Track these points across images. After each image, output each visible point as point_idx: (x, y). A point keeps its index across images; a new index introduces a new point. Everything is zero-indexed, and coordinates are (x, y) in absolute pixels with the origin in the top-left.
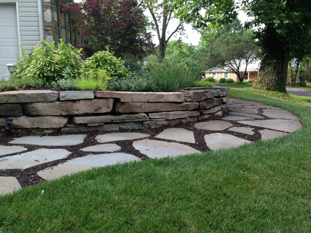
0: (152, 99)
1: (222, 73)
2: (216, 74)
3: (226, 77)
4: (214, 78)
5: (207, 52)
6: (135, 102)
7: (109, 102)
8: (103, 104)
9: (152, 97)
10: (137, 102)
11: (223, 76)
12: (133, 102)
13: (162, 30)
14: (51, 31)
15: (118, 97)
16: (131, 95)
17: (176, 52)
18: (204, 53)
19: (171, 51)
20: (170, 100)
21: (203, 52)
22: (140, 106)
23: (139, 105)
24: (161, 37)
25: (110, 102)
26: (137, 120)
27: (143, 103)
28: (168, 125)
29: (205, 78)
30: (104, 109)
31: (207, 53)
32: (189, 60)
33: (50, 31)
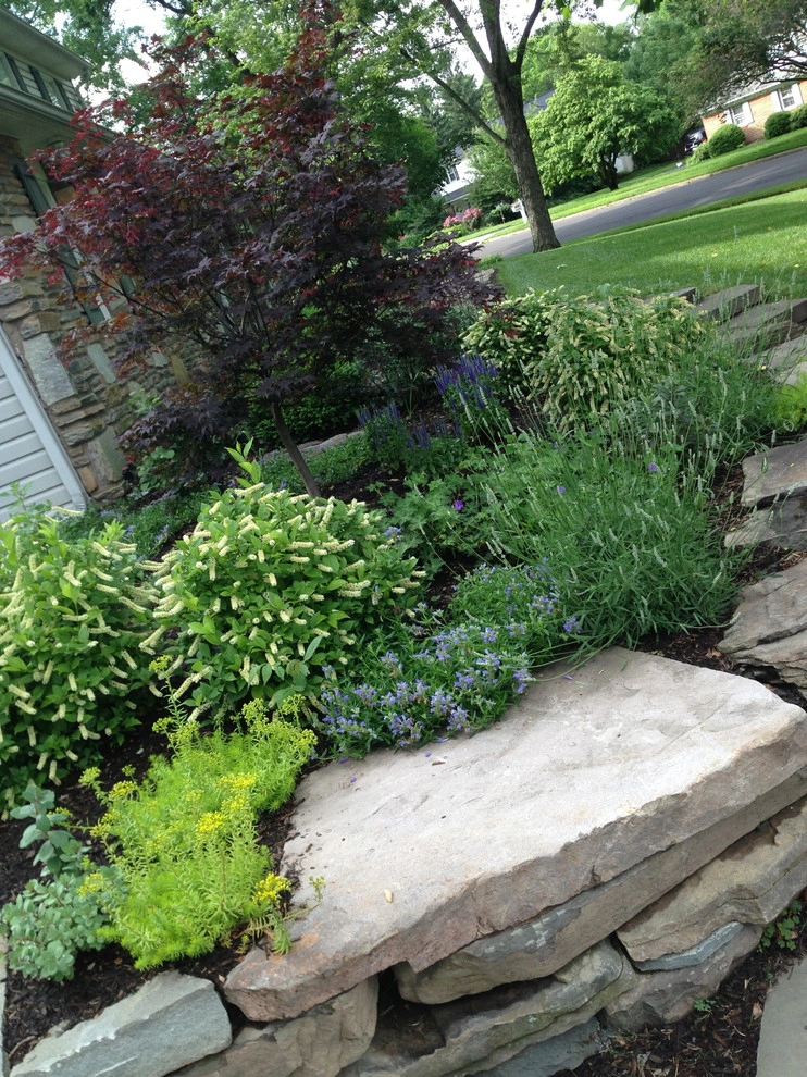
0: (614, 861)
1: (768, 92)
2: (745, 106)
3: (787, 102)
4: (741, 126)
5: (680, 30)
6: (510, 928)
7: (335, 1017)
8: (308, 1040)
9: (612, 850)
10: (519, 924)
11: (772, 106)
12: (496, 933)
13: (484, 30)
14: (31, 317)
15: (386, 962)
16: (469, 902)
17: (564, 85)
18: (672, 40)
19: (541, 79)
20: (731, 803)
21: (665, 38)
22: (550, 942)
23: (541, 942)
24: (490, 60)
25: (343, 1016)
26: (559, 1029)
27: (560, 912)
28: (767, 944)
29: (704, 134)
30: (322, 1061)
31: (684, 37)
32: (620, 94)
33: (26, 321)
